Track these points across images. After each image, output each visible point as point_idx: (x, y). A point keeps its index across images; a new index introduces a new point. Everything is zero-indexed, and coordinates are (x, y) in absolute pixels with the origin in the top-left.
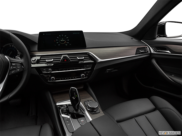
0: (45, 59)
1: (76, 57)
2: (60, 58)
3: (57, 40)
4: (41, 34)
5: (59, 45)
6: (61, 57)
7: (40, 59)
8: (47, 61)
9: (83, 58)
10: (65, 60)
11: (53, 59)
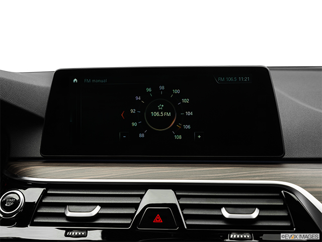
0: (64, 205)
1: (219, 207)
2: (136, 206)
3: (132, 111)
4: (63, 77)
5: (142, 135)
6: (141, 196)
7: (40, 203)
8: (69, 214)
9: (255, 215)
10: (158, 219)
11: (103, 206)
